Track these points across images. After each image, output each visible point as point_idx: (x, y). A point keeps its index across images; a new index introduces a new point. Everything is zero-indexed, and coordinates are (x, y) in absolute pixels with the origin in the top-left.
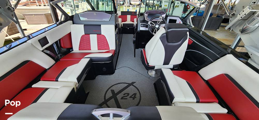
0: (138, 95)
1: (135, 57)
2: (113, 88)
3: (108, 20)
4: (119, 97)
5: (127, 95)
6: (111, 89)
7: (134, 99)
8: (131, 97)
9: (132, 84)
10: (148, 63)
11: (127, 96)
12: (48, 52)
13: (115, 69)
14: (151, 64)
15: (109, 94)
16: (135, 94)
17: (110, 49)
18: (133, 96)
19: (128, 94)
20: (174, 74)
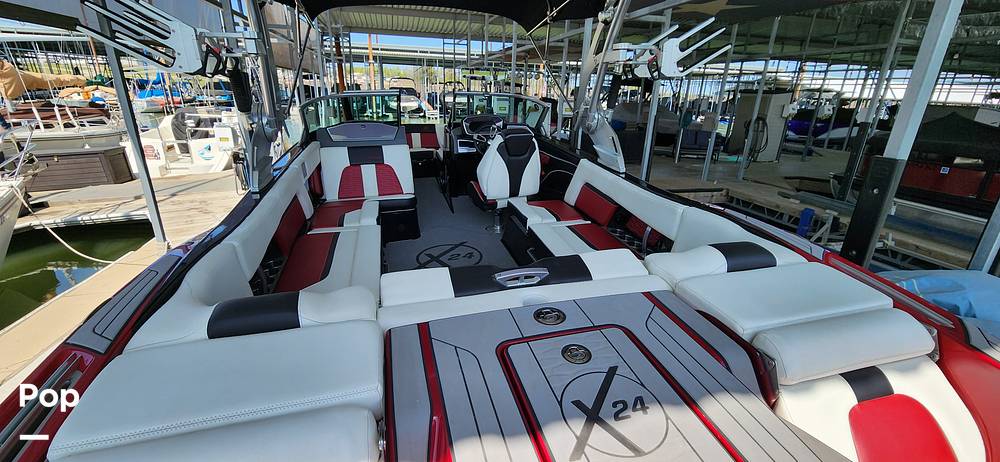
0: (476, 254)
1: (453, 213)
2: (428, 252)
3: (392, 137)
4: (444, 258)
5: (456, 255)
6: (425, 253)
7: (470, 257)
8: (465, 257)
9: (462, 244)
10: (484, 197)
11: (456, 257)
12: (309, 189)
13: (419, 230)
14: (489, 197)
15: (425, 259)
16: (472, 253)
17: (405, 192)
18: (468, 256)
19: (459, 255)
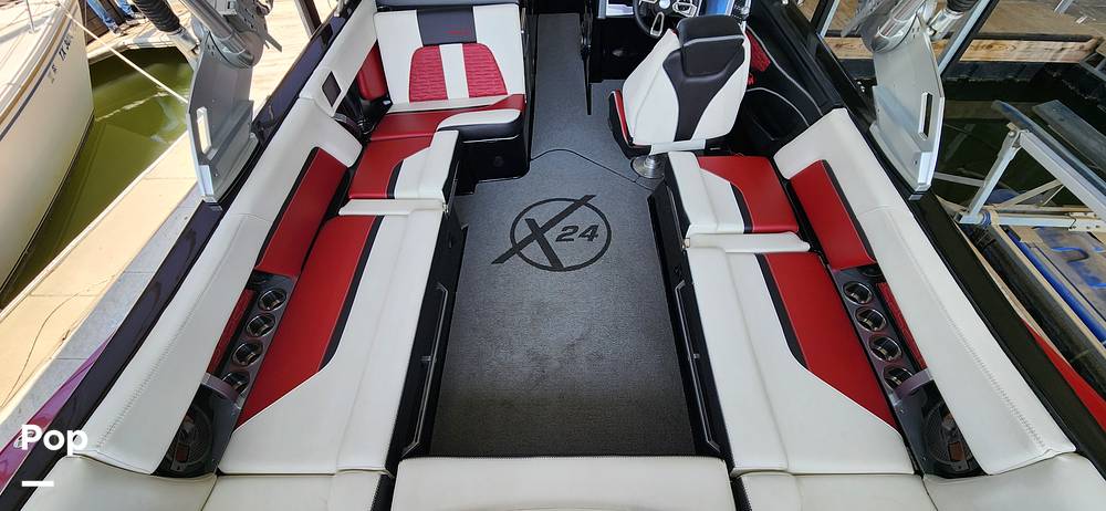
0: (602, 231)
1: (589, 113)
2: (531, 215)
4: (551, 236)
5: (572, 230)
6: (526, 216)
7: (591, 240)
8: (582, 235)
9: (585, 201)
10: (630, 139)
11: (571, 234)
12: (343, 118)
13: (530, 160)
14: (639, 139)
15: (523, 231)
16: (594, 228)
17: (510, 93)
18: (589, 234)
19: (576, 229)
20: (702, 165)
